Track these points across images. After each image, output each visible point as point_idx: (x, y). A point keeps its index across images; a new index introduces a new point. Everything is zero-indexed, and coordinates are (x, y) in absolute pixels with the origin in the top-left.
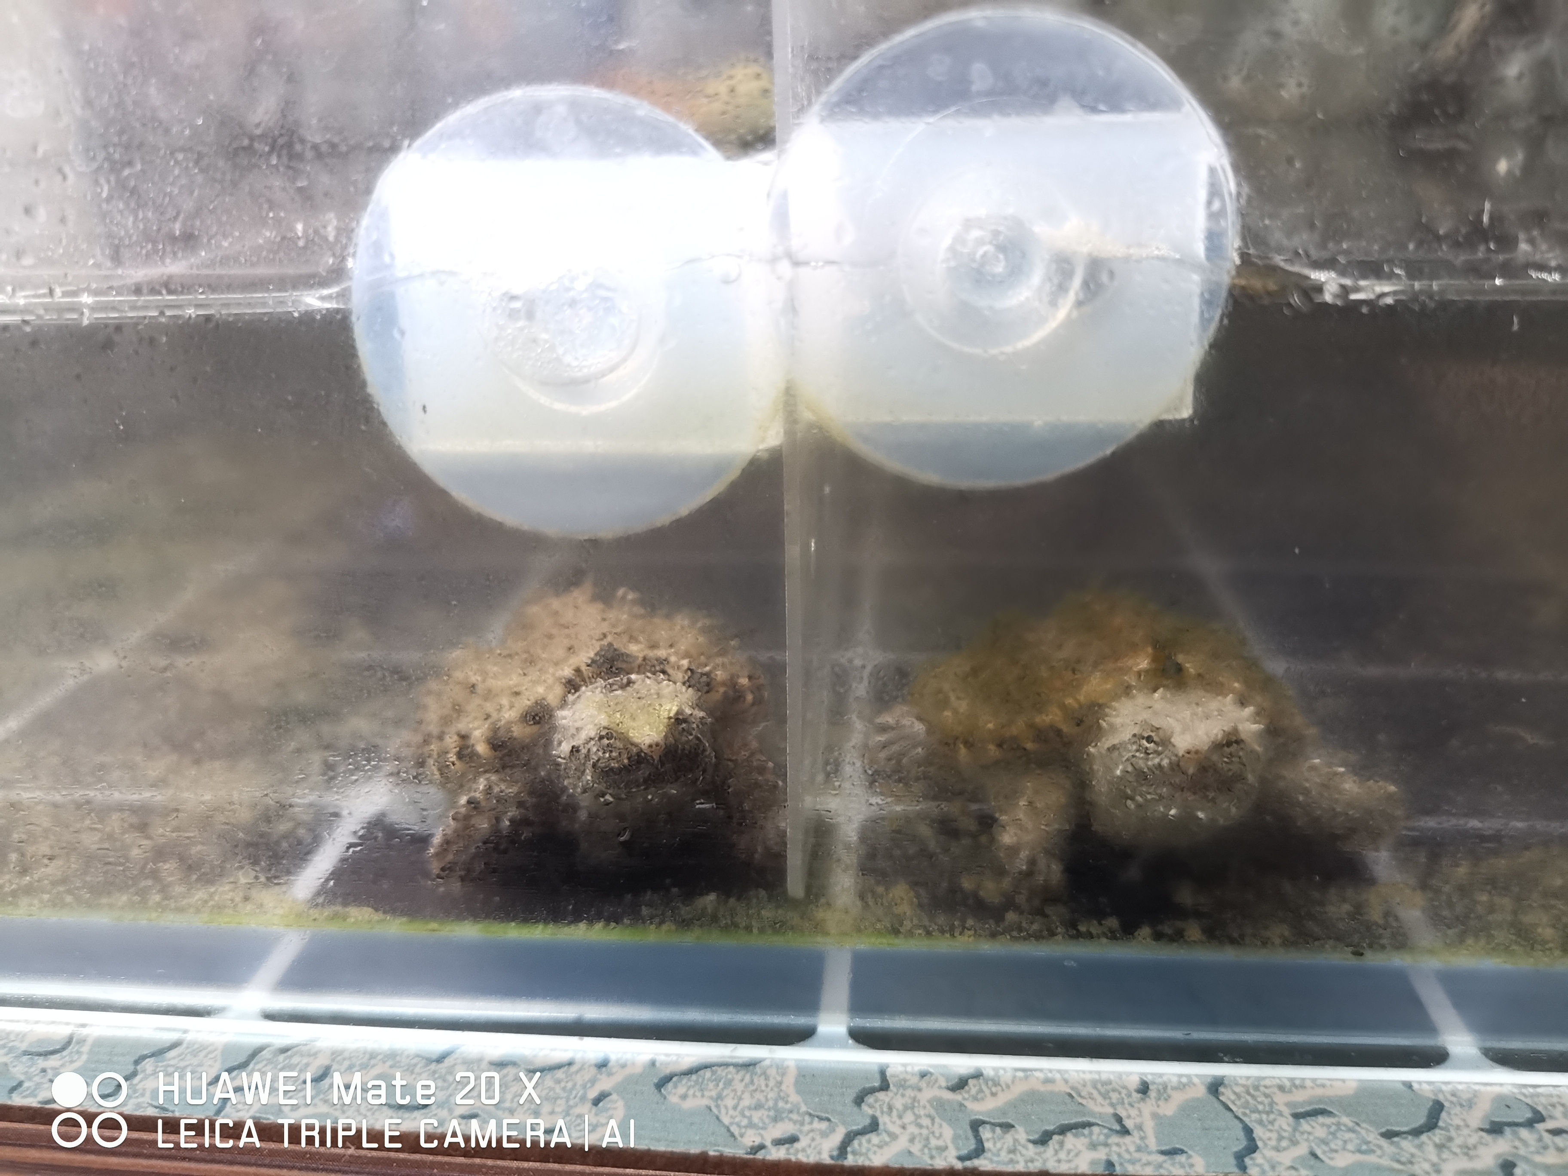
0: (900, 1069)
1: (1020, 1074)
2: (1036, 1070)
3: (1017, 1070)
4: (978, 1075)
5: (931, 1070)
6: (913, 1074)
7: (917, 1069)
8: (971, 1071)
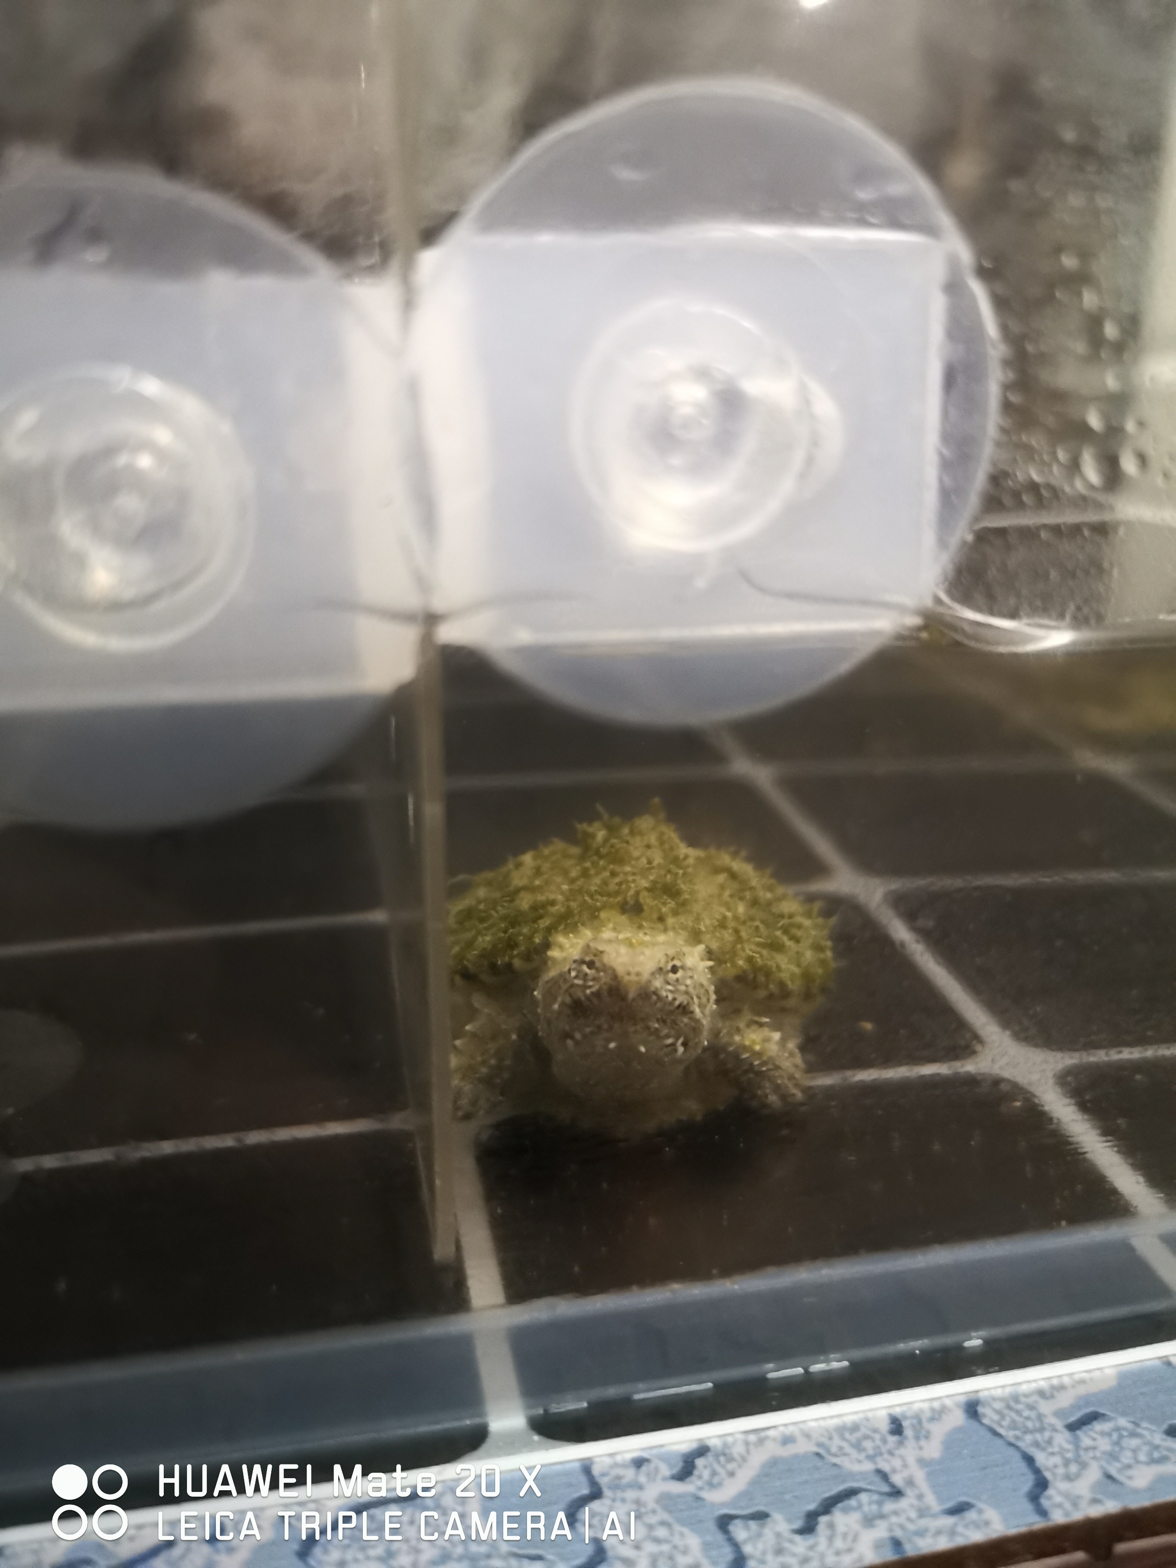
0: (608, 1461)
1: (752, 1438)
2: (768, 1428)
3: (746, 1432)
4: (702, 1451)
5: (645, 1455)
6: (624, 1466)
7: (629, 1456)
8: (694, 1445)
